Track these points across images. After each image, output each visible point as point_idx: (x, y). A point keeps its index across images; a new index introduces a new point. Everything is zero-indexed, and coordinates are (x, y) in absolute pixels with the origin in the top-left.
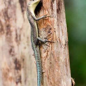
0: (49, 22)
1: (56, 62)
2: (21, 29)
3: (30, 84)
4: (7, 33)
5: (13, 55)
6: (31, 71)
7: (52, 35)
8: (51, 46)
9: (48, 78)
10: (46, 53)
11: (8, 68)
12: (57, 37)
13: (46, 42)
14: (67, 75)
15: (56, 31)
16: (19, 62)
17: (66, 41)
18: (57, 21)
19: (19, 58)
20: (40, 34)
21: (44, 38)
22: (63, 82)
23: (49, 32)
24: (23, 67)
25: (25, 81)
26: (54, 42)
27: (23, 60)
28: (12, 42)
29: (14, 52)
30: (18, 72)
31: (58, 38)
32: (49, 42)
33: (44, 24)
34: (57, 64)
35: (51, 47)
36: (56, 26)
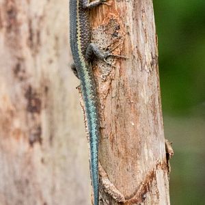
0: (115, 11)
1: (130, 103)
2: (41, 18)
3: (60, 145)
4: (9, 28)
5: (22, 79)
6: (64, 115)
7: (121, 42)
8: (118, 67)
9: (112, 141)
10: (107, 83)
11: (12, 108)
12: (134, 47)
13: (106, 59)
14: (156, 134)
15: (131, 34)
16: (35, 94)
17: (154, 55)
18: (133, 8)
19: (36, 84)
20: (93, 39)
21: (104, 49)
22: (146, 150)
23: (114, 35)
24: (46, 107)
25: (51, 138)
26: (125, 59)
27: (46, 89)
28: (21, 48)
29: (24, 71)
30: (33, 118)
31: (136, 49)
32: (114, 57)
33: (103, 15)
34: (133, 108)
35: (118, 71)
36: (131, 20)
